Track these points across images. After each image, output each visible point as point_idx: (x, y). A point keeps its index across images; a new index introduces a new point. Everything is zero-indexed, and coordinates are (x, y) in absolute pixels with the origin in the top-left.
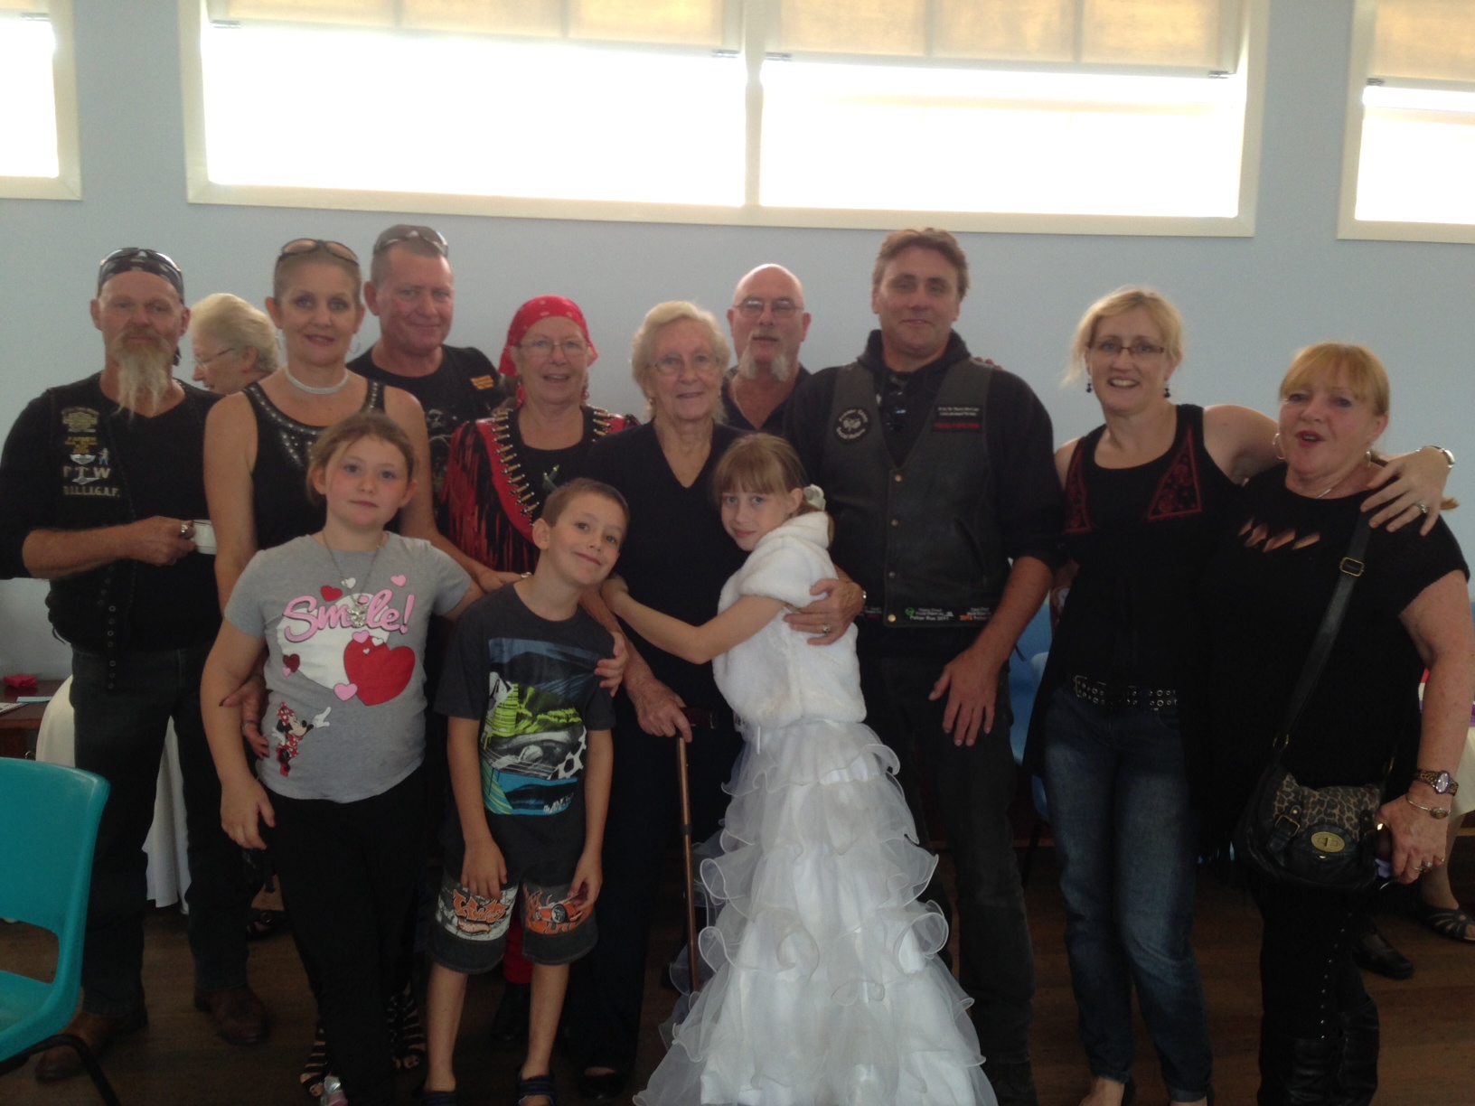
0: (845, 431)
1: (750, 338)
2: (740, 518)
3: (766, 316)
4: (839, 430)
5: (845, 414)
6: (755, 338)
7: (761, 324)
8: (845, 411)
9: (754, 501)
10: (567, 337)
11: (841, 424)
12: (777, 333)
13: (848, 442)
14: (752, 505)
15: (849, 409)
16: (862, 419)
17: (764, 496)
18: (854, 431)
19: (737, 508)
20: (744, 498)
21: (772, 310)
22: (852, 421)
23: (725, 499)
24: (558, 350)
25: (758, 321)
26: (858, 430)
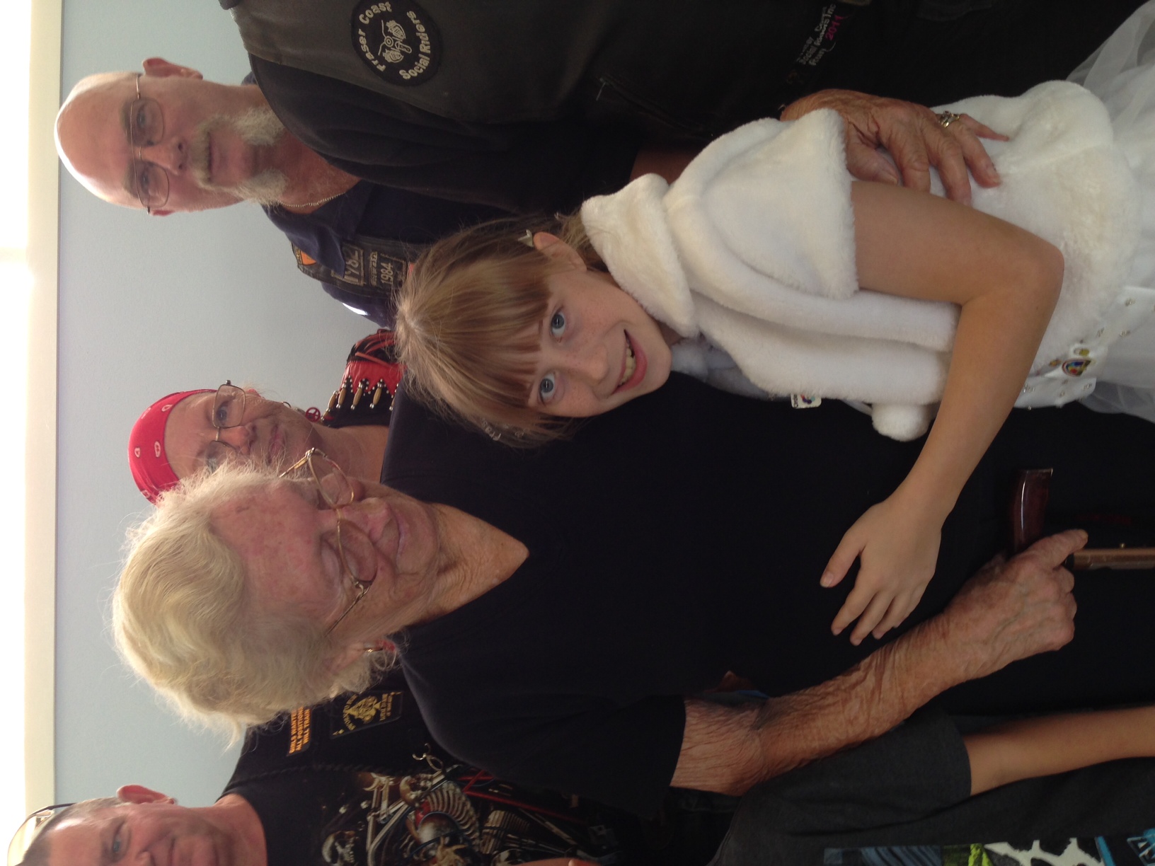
0: (409, 61)
1: (208, 187)
2: (596, 369)
3: (163, 158)
4: (406, 75)
5: (369, 56)
6: (209, 180)
7: (181, 167)
8: (362, 55)
9: (559, 332)
10: (208, 418)
11: (393, 68)
12: (196, 136)
13: (435, 57)
14: (568, 337)
15: (357, 45)
16: (385, 16)
17: (552, 304)
18: (412, 40)
19: (566, 374)
20: (549, 356)
21: (150, 143)
22: (387, 41)
23: (542, 401)
24: (227, 435)
25: (176, 173)
26: (409, 28)
